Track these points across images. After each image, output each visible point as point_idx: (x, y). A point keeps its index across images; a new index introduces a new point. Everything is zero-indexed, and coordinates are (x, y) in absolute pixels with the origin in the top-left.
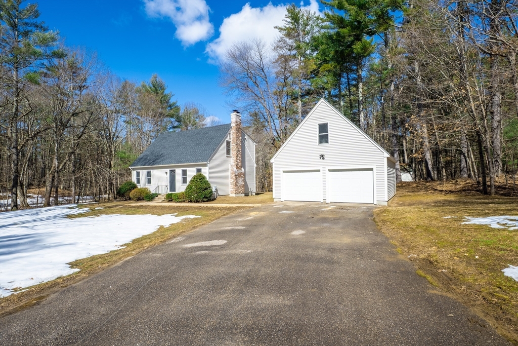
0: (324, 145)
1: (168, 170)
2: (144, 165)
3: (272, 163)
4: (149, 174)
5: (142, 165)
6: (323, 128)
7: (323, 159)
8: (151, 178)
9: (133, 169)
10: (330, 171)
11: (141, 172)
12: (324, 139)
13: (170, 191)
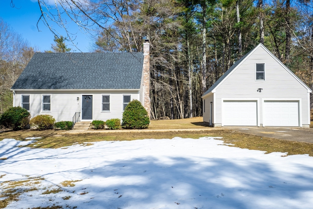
0: (260, 81)
1: (80, 96)
2: (39, 88)
3: (213, 93)
4: (46, 99)
5: (34, 88)
6: (260, 67)
7: (260, 92)
8: (51, 103)
9: (16, 92)
10: (265, 101)
11: (32, 96)
12: (260, 75)
13: (83, 118)
